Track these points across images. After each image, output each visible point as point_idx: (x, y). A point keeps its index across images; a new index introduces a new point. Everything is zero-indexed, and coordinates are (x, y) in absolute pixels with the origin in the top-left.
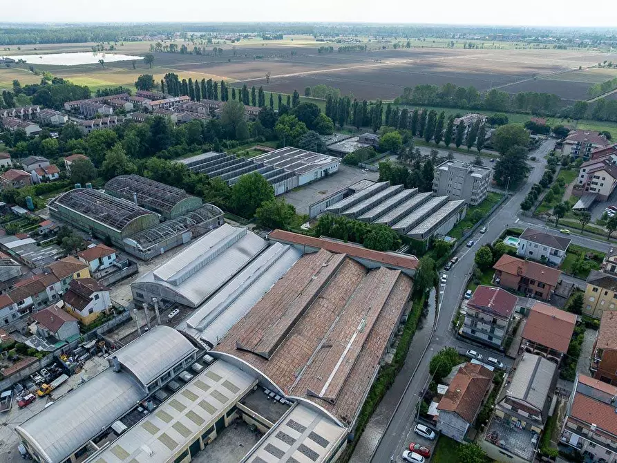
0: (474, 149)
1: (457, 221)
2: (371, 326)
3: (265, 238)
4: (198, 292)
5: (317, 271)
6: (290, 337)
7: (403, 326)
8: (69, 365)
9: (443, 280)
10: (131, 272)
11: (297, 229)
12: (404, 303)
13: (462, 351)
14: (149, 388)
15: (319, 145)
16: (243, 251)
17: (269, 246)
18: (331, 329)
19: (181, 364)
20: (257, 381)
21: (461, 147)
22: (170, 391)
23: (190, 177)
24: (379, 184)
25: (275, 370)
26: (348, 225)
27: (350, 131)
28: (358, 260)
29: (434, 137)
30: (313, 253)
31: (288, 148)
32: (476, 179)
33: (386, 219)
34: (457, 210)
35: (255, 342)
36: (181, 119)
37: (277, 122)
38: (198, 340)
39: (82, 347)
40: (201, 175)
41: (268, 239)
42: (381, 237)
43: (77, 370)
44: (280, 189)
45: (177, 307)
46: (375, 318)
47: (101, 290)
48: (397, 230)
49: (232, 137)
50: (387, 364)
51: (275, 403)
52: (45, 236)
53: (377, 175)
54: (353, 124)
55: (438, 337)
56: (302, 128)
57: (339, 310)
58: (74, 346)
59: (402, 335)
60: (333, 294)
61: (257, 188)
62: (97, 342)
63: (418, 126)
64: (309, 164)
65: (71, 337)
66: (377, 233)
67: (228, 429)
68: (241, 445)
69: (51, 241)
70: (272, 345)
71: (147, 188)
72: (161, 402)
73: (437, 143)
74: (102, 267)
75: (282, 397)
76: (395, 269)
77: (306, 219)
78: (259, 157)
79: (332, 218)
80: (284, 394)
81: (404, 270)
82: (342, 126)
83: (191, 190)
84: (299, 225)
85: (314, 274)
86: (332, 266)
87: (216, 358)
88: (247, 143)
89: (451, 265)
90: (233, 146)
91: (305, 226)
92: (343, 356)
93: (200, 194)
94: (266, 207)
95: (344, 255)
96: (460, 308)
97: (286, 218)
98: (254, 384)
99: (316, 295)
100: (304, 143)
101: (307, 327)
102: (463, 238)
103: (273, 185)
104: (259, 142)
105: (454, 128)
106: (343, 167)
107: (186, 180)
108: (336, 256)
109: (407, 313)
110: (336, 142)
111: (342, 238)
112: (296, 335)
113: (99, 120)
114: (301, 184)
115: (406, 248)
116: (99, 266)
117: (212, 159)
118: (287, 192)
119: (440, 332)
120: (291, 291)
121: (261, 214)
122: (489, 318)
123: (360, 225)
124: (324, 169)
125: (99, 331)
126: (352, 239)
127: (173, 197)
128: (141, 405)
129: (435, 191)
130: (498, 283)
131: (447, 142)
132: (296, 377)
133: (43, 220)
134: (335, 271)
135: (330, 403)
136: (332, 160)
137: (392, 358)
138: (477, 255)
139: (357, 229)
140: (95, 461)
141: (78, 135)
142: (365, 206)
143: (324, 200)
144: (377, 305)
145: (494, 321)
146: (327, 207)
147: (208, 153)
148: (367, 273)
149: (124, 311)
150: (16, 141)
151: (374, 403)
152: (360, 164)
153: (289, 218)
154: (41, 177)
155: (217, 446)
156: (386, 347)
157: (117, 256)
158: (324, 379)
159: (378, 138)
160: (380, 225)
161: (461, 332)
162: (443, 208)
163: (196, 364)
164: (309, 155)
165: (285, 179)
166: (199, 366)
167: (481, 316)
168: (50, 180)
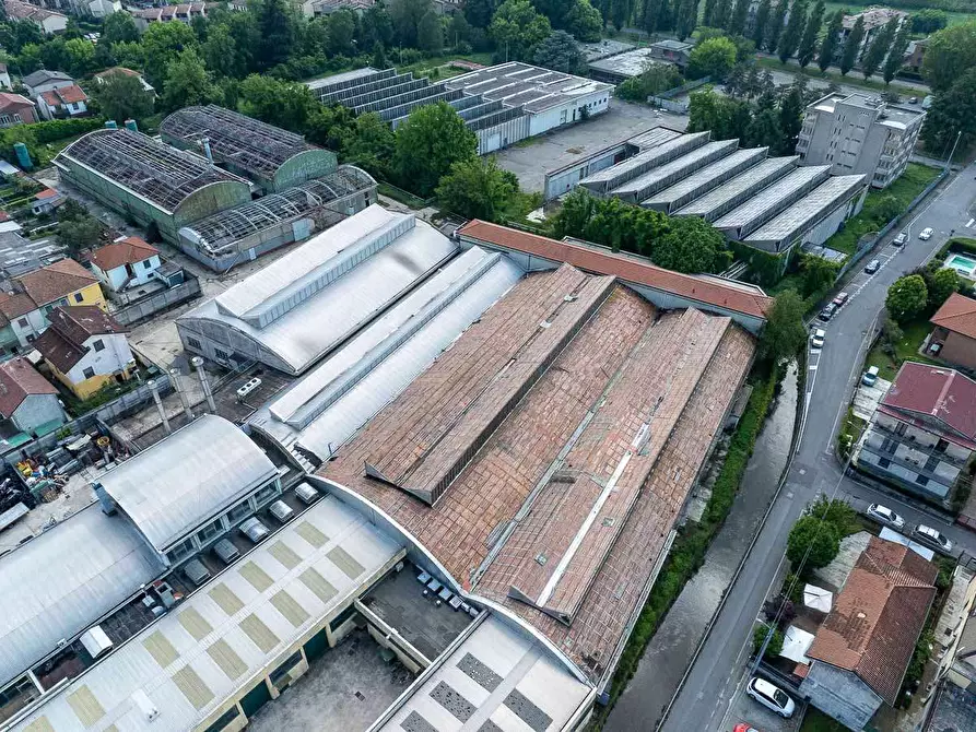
0: (877, 78)
1: (846, 218)
2: (662, 442)
3: (451, 237)
4: (305, 344)
5: (551, 310)
6: (484, 454)
7: (728, 438)
8: (33, 485)
9: (816, 341)
10: (186, 293)
11: (519, 220)
12: (734, 389)
13: (858, 505)
14: (171, 556)
15: (574, 61)
16: (405, 261)
17: (459, 252)
18: (573, 439)
19: (246, 503)
20: (404, 552)
21: (851, 74)
22: (216, 561)
23: (320, 112)
24: (689, 137)
25: (443, 529)
26: (623, 216)
27: (634, 39)
28: (640, 290)
29: (797, 53)
30: (545, 272)
31: (514, 64)
32: (891, 132)
33: (702, 207)
34: (850, 195)
35: (407, 464)
36: (320, 10)
37: (495, 15)
38: (290, 449)
39: (64, 446)
40: (341, 109)
41: (458, 240)
42: (691, 244)
43: (48, 496)
44: (491, 140)
45: (257, 373)
46: (672, 423)
47: (108, 332)
48: (725, 231)
49: (410, 42)
50: (690, 522)
51: (439, 606)
52: (43, 218)
53: (685, 122)
54: (640, 24)
55: (803, 467)
56: (541, 27)
57: (592, 398)
58: (49, 444)
59: (725, 459)
60: (582, 361)
61: (443, 136)
62: (94, 438)
63: (768, 31)
64: (552, 94)
65: (44, 426)
66: (682, 236)
67: (336, 652)
68: (358, 694)
69: (50, 229)
70: (441, 474)
71: (234, 131)
72: (196, 586)
73: (804, 63)
74: (133, 283)
75: (455, 593)
76: (717, 315)
77: (537, 202)
78: (455, 79)
79: (591, 201)
80: (458, 587)
81: (737, 318)
82: (619, 28)
83: (319, 137)
84: (525, 213)
85: (546, 316)
86: (586, 301)
87: (323, 491)
88: (439, 56)
89: (834, 310)
90: (411, 60)
91: (536, 216)
92: (596, 509)
93: (334, 146)
94: (459, 175)
95: (613, 278)
96: (852, 404)
97: (497, 197)
98: (397, 559)
99: (545, 365)
100: (545, 56)
101: (521, 431)
102: (858, 255)
103: (479, 133)
104: (459, 53)
105: (841, 35)
106: (616, 104)
107: (313, 118)
108: (595, 280)
109: (740, 412)
110: (607, 57)
111: (607, 242)
112: (497, 450)
113: (172, 8)
114: (533, 132)
115: (741, 269)
116: (128, 281)
117: (366, 79)
118: (505, 147)
119: (808, 457)
120: (492, 352)
121: (448, 188)
122: (928, 438)
123: (648, 216)
124: (580, 104)
125: (103, 414)
126: (629, 245)
127: (281, 149)
128: (151, 591)
129: (802, 156)
130: (937, 354)
131: (824, 64)
132: (490, 549)
133: (43, 188)
134: (590, 311)
135: (562, 623)
136: (598, 88)
137: (702, 510)
138: (894, 291)
139: (642, 224)
140: (23, 725)
141: (131, 35)
142: (660, 178)
143: (576, 164)
144: (676, 393)
145: (942, 446)
146: (581, 177)
147: (359, 71)
148: (657, 319)
149: (158, 373)
150: (22, 42)
151: (658, 615)
152: (650, 99)
153: (505, 199)
154: (53, 109)
155: (306, 694)
156: (693, 489)
157: (163, 262)
158: (550, 563)
159: (690, 49)
160: (691, 219)
161: (854, 459)
162: (821, 189)
163: (280, 502)
164: (554, 77)
165: (503, 121)
166: (284, 509)
167: (909, 432)
168: (70, 116)
